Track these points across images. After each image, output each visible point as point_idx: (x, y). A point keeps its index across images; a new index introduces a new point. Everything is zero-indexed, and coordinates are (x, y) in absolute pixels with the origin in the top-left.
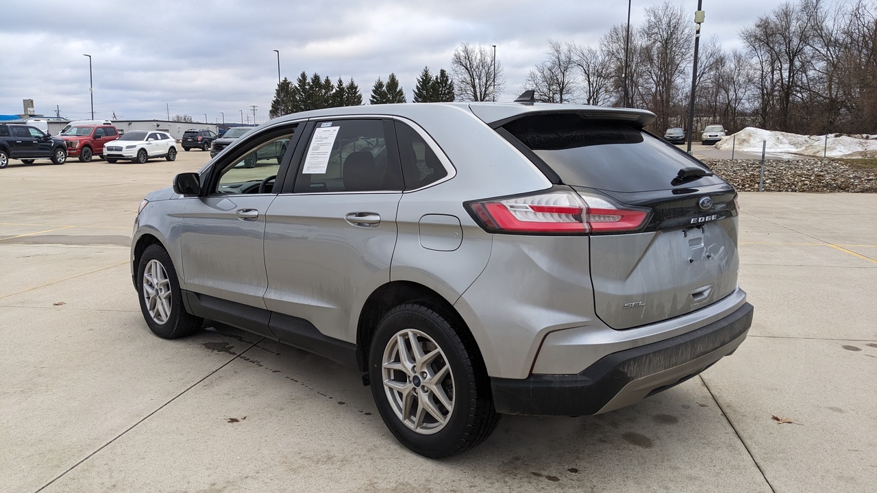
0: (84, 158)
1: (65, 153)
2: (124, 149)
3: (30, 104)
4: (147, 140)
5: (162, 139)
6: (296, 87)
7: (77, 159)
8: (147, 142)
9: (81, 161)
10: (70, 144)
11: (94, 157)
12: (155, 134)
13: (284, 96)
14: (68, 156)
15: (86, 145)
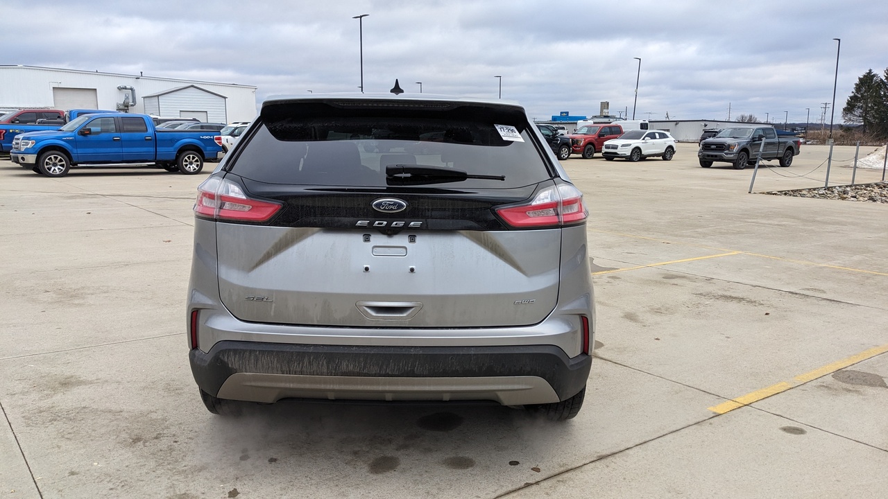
0: (587, 156)
1: (569, 150)
2: (619, 147)
3: (606, 106)
4: (644, 139)
5: (660, 138)
6: (881, 80)
7: (581, 156)
8: (643, 141)
9: (584, 157)
10: (575, 142)
11: (595, 155)
12: (654, 133)
13: (865, 92)
14: (573, 153)
15: (590, 143)
